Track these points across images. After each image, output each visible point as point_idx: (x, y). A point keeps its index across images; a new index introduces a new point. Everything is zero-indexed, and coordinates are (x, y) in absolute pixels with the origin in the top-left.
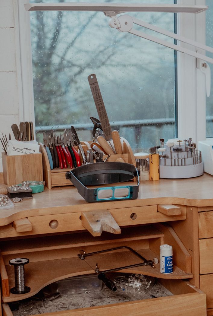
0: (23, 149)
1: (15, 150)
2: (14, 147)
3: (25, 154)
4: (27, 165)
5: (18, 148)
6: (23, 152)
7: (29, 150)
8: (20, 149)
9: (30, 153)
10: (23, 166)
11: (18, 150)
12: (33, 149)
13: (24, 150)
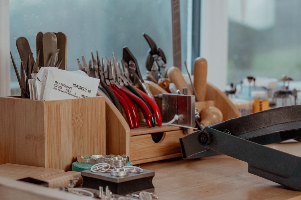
0: (71, 86)
1: (58, 88)
2: (56, 82)
3: (75, 98)
4: (81, 121)
5: (64, 85)
6: (71, 93)
7: (82, 89)
8: (67, 87)
9: (82, 96)
10: (74, 124)
11: (64, 89)
12: (88, 88)
13: (73, 88)
